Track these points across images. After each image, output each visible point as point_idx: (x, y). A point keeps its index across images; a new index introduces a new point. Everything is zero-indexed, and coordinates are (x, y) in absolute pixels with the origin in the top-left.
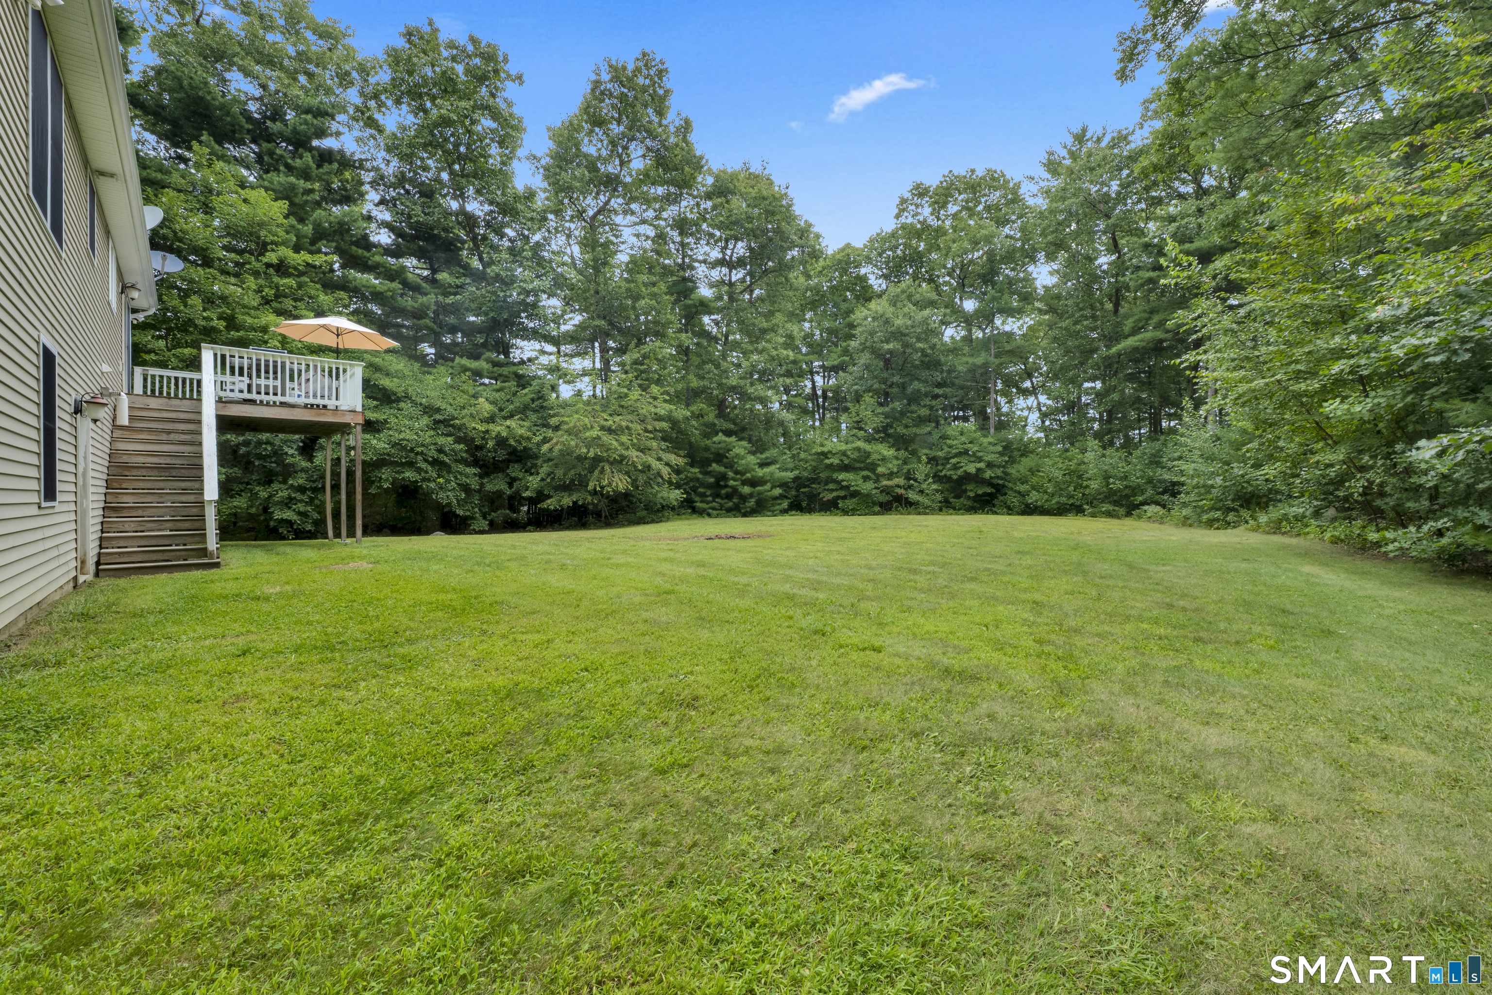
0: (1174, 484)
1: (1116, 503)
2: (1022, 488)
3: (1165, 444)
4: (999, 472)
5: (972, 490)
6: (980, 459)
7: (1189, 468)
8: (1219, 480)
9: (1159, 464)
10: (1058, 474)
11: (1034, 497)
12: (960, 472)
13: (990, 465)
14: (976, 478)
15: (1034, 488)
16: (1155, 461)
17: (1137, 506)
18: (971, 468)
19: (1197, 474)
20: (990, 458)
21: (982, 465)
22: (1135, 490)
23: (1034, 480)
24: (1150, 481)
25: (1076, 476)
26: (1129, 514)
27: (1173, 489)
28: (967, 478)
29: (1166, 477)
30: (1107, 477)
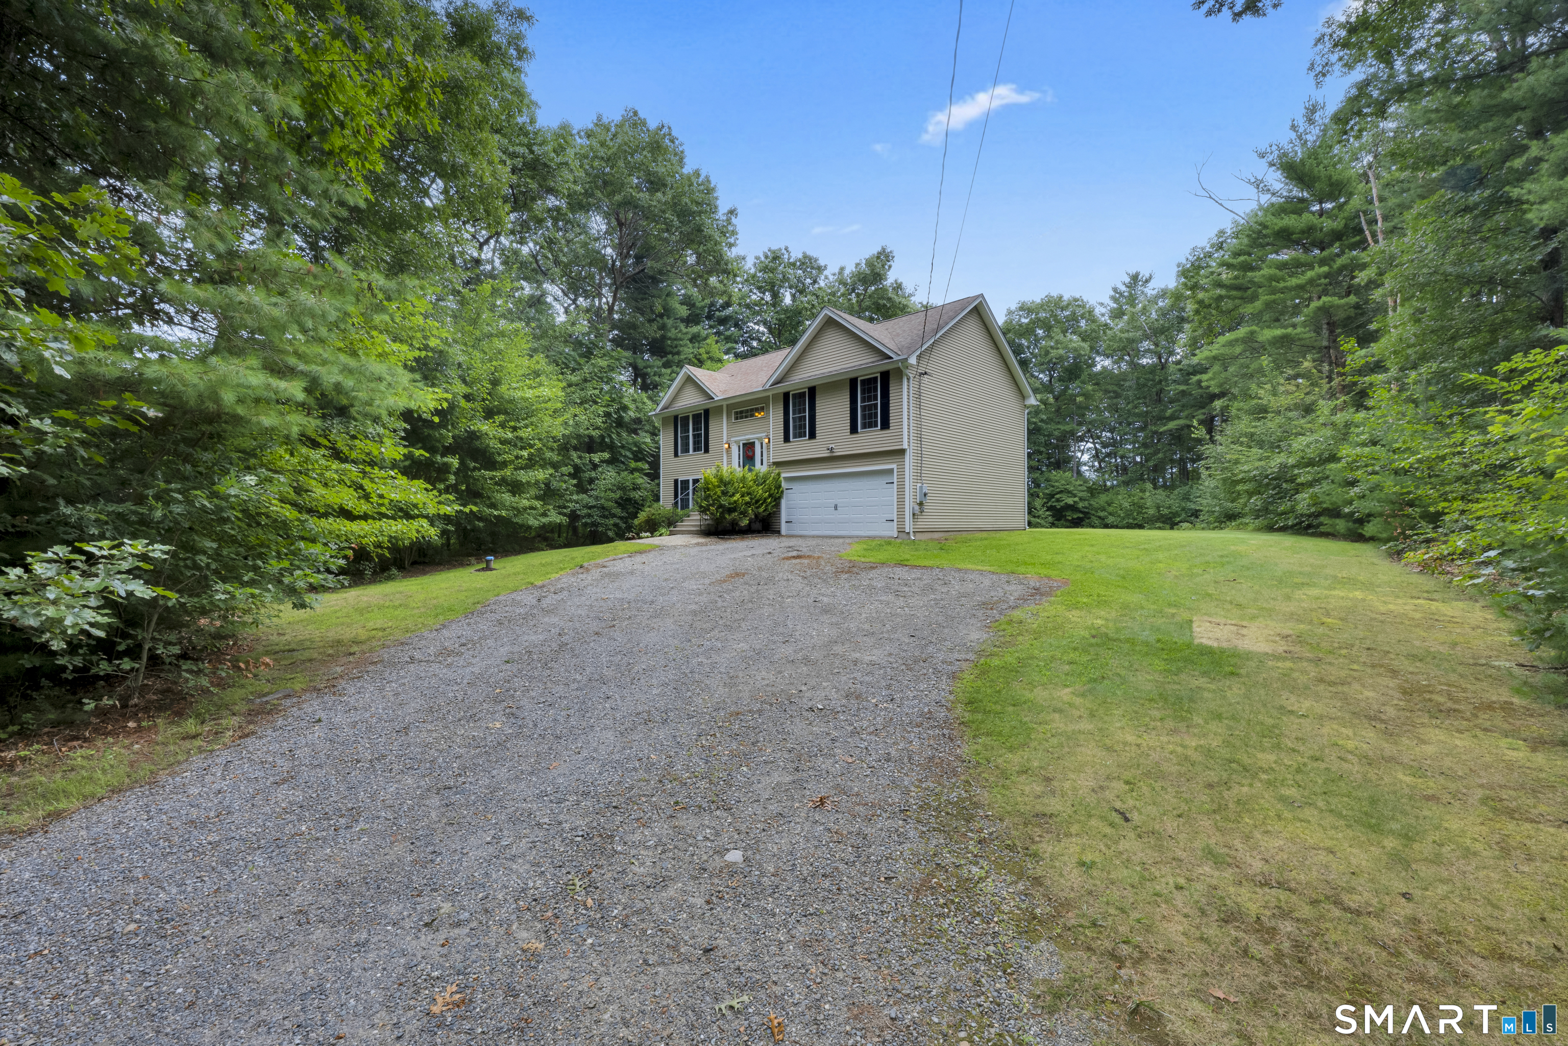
0: (1197, 511)
1: (1163, 522)
2: (1102, 514)
3: (1191, 487)
4: (1086, 504)
5: (1070, 515)
6: (1075, 496)
7: (1205, 502)
8: (1217, 508)
9: (1189, 500)
10: (1126, 505)
11: (1111, 520)
12: (1062, 504)
13: (1081, 499)
14: (1073, 508)
15: (1110, 514)
16: (1186, 498)
17: (1177, 524)
18: (1070, 501)
19: (1208, 505)
20: (1081, 494)
21: (1076, 499)
22: (1176, 514)
23: (1111, 509)
24: (1183, 509)
25: (1140, 507)
26: (1172, 528)
27: (1196, 514)
28: (1069, 507)
29: (1193, 507)
30: (1158, 507)
